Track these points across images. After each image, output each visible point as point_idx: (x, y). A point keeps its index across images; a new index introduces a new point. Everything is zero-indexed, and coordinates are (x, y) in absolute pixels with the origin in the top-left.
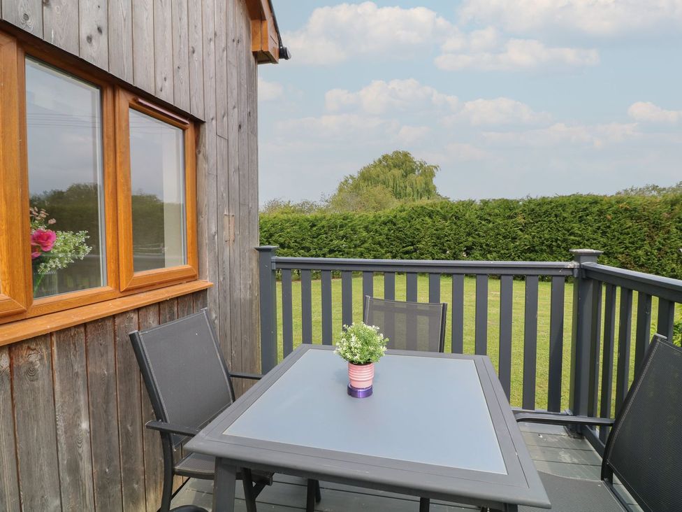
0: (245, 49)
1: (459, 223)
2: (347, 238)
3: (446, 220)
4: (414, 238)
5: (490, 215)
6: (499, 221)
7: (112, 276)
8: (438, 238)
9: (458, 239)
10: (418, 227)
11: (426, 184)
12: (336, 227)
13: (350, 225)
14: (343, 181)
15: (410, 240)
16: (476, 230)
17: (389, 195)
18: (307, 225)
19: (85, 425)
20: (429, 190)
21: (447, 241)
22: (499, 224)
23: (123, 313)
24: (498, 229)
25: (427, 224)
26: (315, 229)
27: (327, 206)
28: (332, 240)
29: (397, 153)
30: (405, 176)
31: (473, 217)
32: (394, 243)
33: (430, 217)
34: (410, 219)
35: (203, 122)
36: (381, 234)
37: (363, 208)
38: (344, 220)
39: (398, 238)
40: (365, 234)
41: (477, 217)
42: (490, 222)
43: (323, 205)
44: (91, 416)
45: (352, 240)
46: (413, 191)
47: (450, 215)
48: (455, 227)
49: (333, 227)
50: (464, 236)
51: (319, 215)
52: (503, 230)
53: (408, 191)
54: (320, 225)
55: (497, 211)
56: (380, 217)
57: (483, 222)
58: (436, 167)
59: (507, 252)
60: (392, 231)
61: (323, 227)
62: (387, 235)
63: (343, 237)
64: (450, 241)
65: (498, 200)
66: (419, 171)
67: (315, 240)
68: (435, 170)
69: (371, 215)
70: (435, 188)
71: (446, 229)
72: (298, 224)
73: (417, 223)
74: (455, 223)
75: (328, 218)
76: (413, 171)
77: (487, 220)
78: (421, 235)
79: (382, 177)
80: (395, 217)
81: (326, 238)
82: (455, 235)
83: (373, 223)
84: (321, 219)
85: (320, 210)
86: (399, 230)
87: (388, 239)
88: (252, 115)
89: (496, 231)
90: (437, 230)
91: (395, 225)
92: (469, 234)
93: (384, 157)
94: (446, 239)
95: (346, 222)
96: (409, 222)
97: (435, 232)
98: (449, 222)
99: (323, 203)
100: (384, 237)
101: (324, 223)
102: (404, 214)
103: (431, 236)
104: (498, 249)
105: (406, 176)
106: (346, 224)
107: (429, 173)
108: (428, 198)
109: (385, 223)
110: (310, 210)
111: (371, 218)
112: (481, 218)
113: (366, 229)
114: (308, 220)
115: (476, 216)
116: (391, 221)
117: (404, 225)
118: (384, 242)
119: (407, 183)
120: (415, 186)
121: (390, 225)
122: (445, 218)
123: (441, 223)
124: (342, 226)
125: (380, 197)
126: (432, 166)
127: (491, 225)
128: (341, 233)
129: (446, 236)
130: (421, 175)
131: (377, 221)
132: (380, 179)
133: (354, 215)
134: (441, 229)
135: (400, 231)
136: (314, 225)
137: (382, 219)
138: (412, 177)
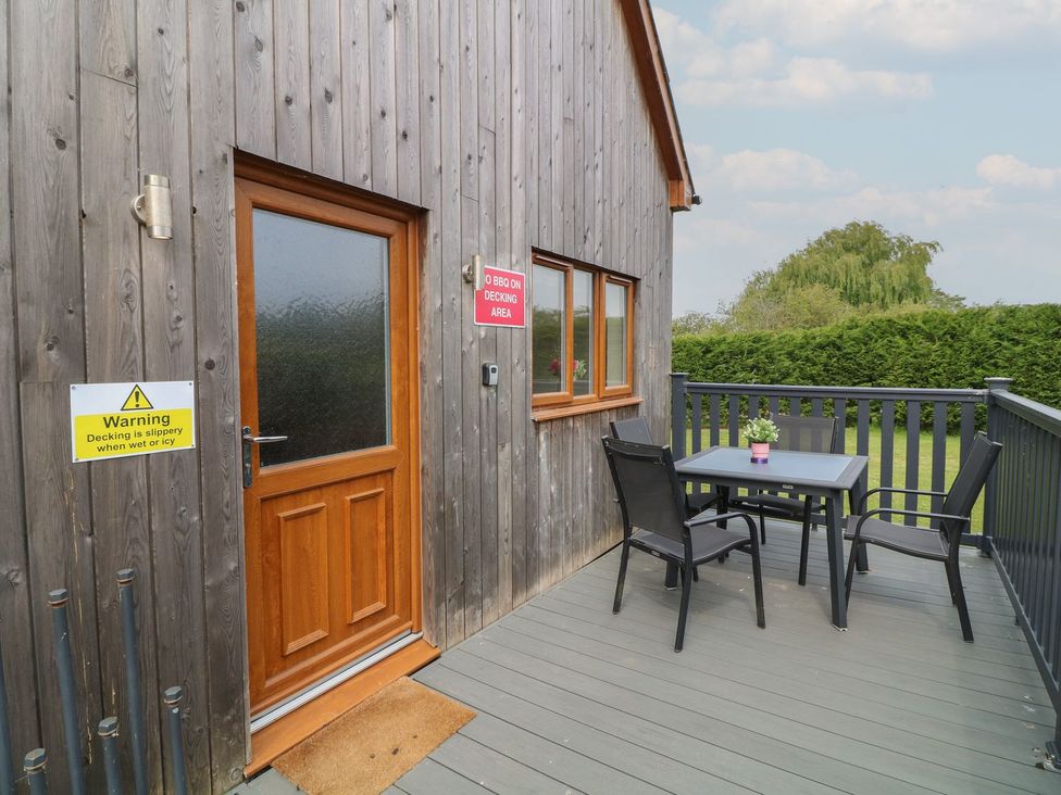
0: (665, 208)
1: (957, 345)
2: (759, 370)
3: (934, 342)
4: (874, 369)
5: (1019, 331)
6: (1034, 341)
7: (596, 388)
8: (917, 370)
9: (955, 371)
10: (881, 352)
11: (911, 276)
12: (742, 353)
13: (763, 350)
14: (753, 279)
15: (866, 372)
16: (991, 357)
17: (835, 300)
18: (697, 350)
19: (590, 470)
20: (916, 287)
21: (935, 374)
22: (1036, 347)
23: (601, 411)
24: (1033, 355)
25: (898, 347)
26: (709, 355)
27: (728, 321)
28: (735, 373)
29: (855, 225)
30: (868, 265)
31: (985, 335)
32: (837, 377)
33: (904, 336)
34: (866, 340)
35: (639, 279)
36: (815, 364)
37: (788, 323)
38: (754, 342)
39: (844, 369)
40: (787, 363)
41: (992, 336)
42: (1017, 343)
43: (720, 318)
44: (593, 466)
45: (767, 373)
46: (884, 290)
47: (941, 333)
48: (949, 351)
49: (736, 353)
50: (967, 367)
51: (715, 336)
52: (1044, 357)
53: (873, 290)
54: (717, 350)
55: (1031, 324)
56: (814, 338)
57: (1005, 343)
58: (932, 246)
59: (1052, 394)
60: (835, 359)
61: (722, 353)
62: (826, 365)
63: (752, 369)
64: (939, 375)
65: (1036, 307)
66: (896, 253)
67: (710, 372)
68: (931, 251)
69: (798, 335)
70: (929, 281)
71: (933, 357)
72: (686, 349)
73: (879, 347)
74: (951, 346)
75: (730, 340)
76: (885, 255)
77: (1013, 340)
78: (886, 365)
79: (823, 269)
80: (840, 337)
81: (727, 369)
82: (950, 365)
83: (802, 348)
84: (719, 343)
85: (716, 326)
86: (846, 356)
87: (828, 371)
88: (669, 262)
89: (1030, 359)
90: (915, 357)
91: (839, 349)
92: (977, 364)
93: (828, 236)
94: (933, 370)
95: (758, 345)
96: (866, 344)
97: (912, 360)
98: (938, 344)
99: (720, 316)
100: (820, 367)
101: (723, 347)
102: (855, 333)
103: (906, 366)
104: (1034, 390)
105: (871, 264)
106: (758, 349)
107: (919, 256)
108: (915, 302)
109: (822, 347)
110: (699, 327)
111: (799, 340)
112: (1000, 337)
113: (790, 355)
114: (699, 344)
115: (990, 333)
116: (834, 344)
117: (856, 349)
118: (820, 375)
119: (872, 275)
120: (887, 280)
121: (830, 350)
122: (930, 338)
123: (922, 345)
124: (751, 352)
125: (818, 304)
126: (924, 244)
127: (1019, 349)
128: (750, 362)
129: (932, 366)
130: (901, 261)
131: (808, 343)
132: (820, 272)
133: (771, 335)
134: (922, 355)
135: (848, 359)
136: (708, 351)
137: (818, 340)
138: (883, 266)
